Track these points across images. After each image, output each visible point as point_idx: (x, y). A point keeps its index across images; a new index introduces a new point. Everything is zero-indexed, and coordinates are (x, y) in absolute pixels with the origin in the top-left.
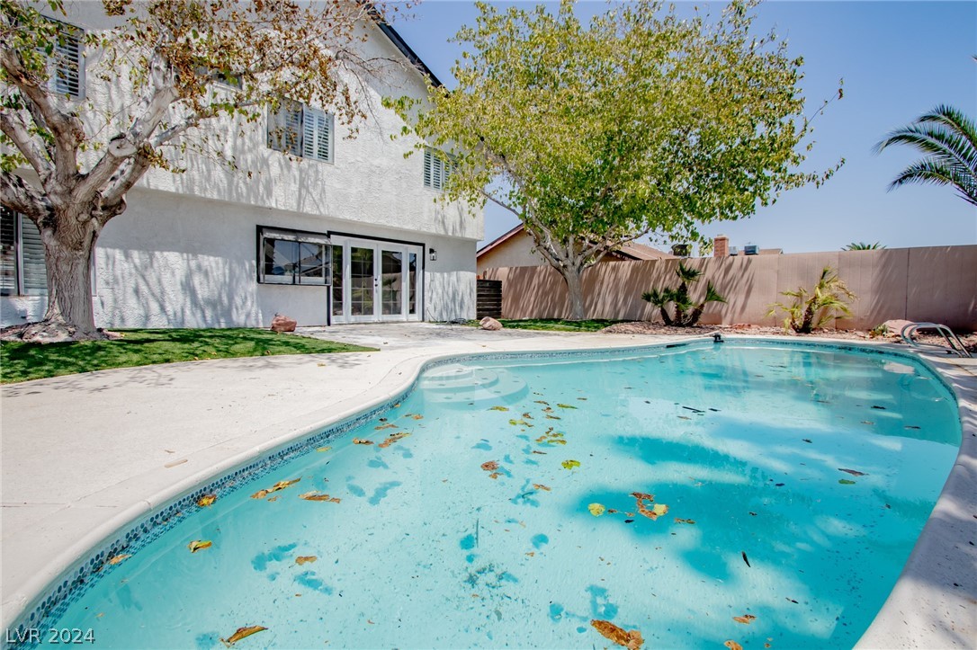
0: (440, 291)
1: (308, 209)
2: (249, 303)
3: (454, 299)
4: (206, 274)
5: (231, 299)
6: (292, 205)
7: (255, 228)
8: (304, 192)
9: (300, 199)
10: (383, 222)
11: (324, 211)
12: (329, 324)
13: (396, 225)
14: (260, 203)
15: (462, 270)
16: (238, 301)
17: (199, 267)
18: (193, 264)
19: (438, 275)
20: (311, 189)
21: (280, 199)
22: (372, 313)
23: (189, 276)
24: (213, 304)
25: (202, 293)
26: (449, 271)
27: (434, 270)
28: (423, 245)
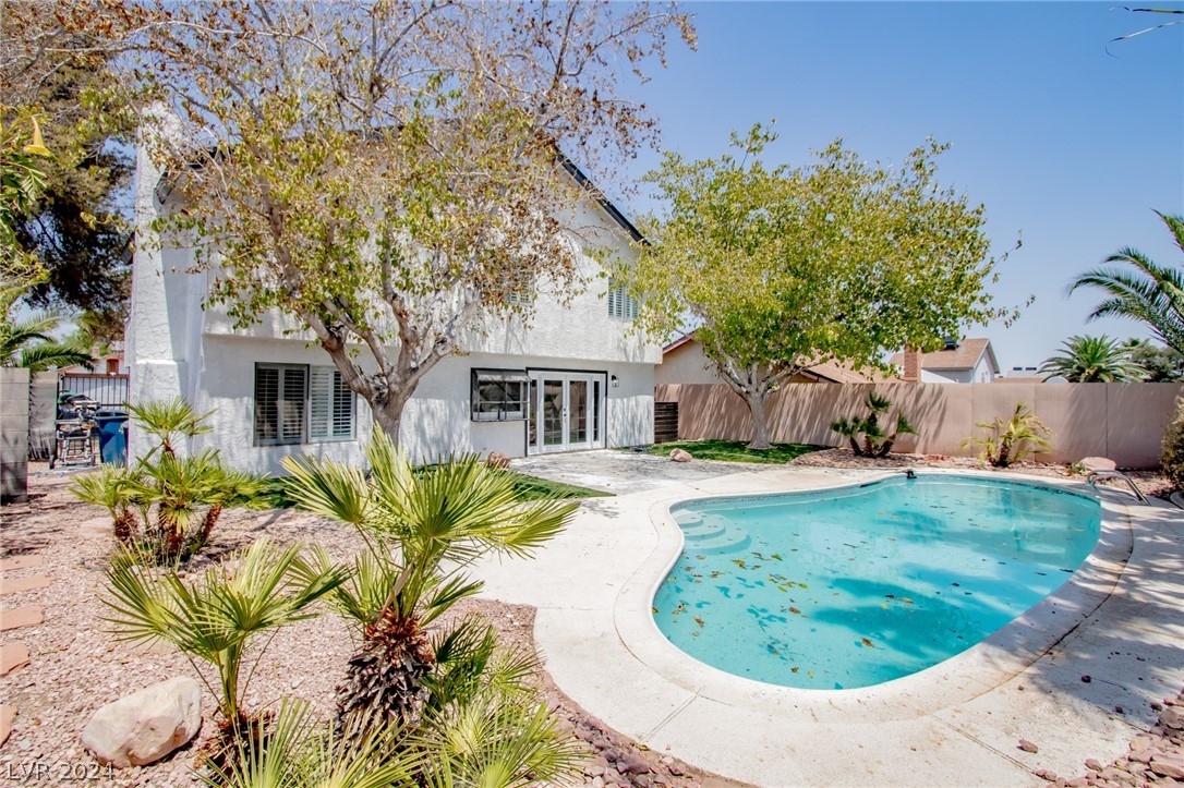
0: (620, 417)
1: (514, 350)
2: (464, 439)
3: (633, 425)
4: (433, 415)
5: (450, 436)
6: (500, 348)
7: (470, 371)
8: (510, 335)
9: (507, 341)
10: (573, 355)
11: (526, 351)
12: (526, 455)
13: (585, 357)
14: (477, 350)
15: (641, 394)
16: (455, 437)
17: (428, 409)
18: (424, 407)
19: (619, 401)
20: (515, 331)
21: (492, 344)
22: (560, 442)
23: (420, 419)
24: (437, 441)
25: (430, 432)
26: (628, 397)
27: (614, 398)
28: (606, 372)
